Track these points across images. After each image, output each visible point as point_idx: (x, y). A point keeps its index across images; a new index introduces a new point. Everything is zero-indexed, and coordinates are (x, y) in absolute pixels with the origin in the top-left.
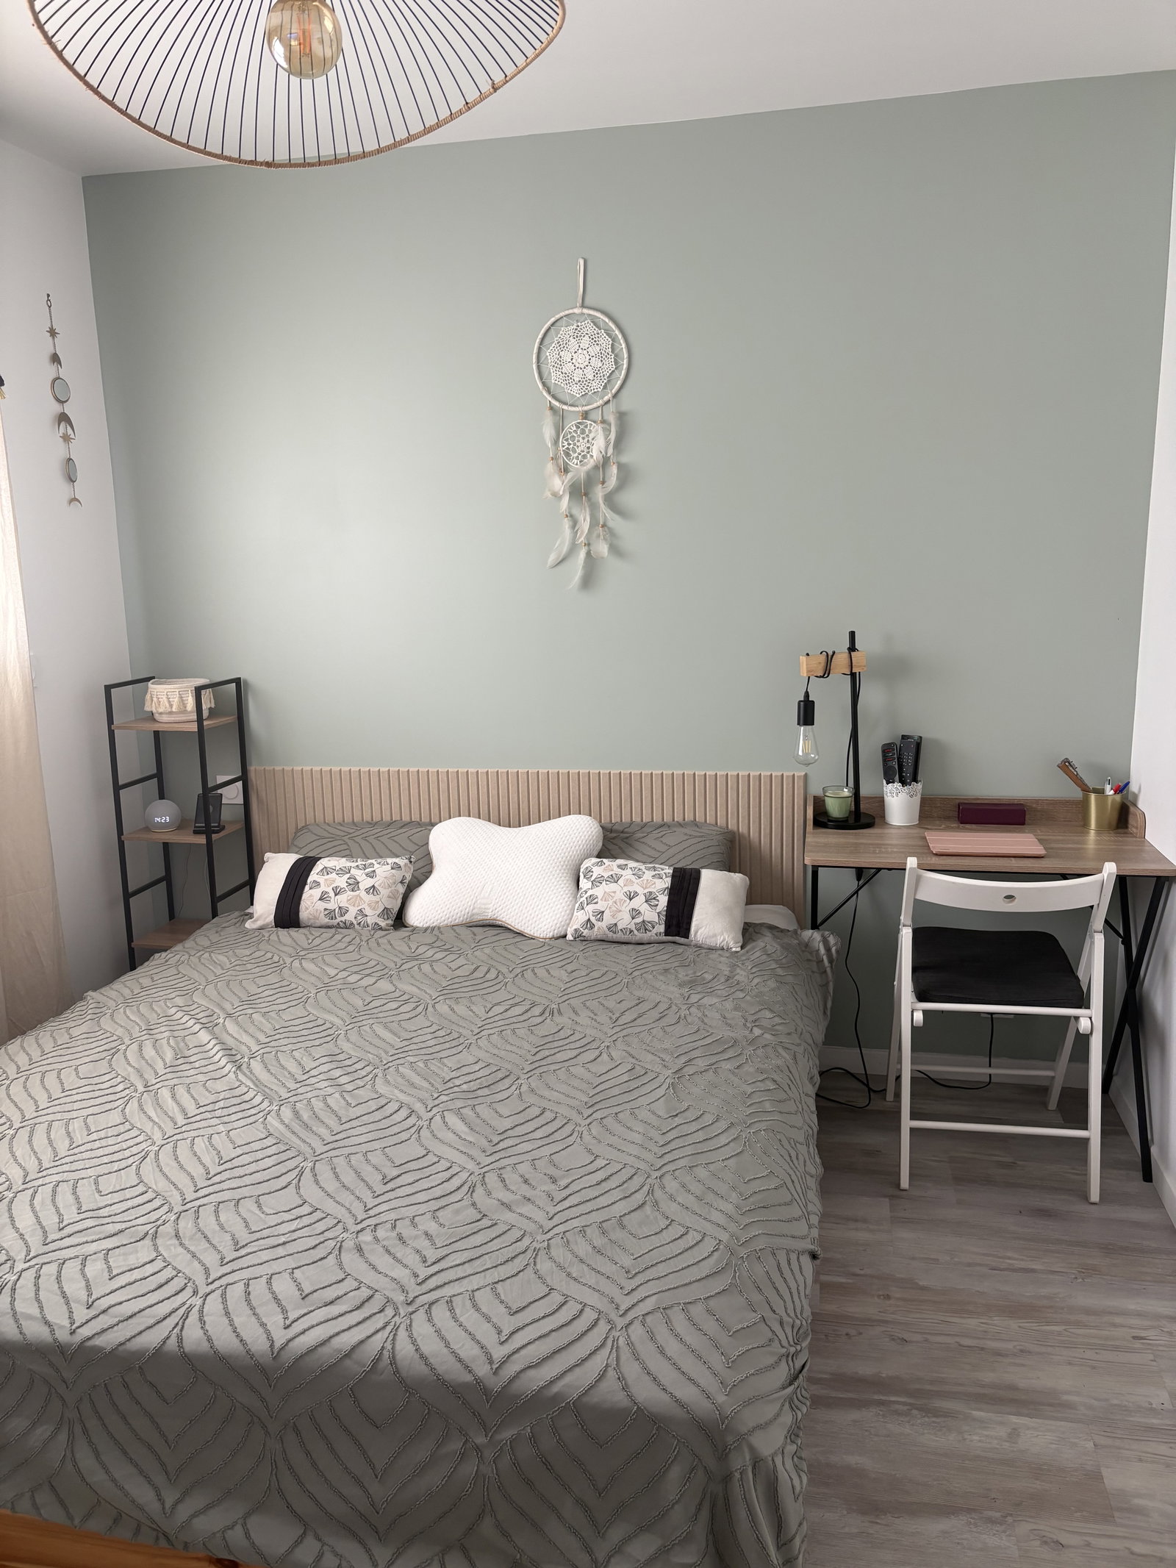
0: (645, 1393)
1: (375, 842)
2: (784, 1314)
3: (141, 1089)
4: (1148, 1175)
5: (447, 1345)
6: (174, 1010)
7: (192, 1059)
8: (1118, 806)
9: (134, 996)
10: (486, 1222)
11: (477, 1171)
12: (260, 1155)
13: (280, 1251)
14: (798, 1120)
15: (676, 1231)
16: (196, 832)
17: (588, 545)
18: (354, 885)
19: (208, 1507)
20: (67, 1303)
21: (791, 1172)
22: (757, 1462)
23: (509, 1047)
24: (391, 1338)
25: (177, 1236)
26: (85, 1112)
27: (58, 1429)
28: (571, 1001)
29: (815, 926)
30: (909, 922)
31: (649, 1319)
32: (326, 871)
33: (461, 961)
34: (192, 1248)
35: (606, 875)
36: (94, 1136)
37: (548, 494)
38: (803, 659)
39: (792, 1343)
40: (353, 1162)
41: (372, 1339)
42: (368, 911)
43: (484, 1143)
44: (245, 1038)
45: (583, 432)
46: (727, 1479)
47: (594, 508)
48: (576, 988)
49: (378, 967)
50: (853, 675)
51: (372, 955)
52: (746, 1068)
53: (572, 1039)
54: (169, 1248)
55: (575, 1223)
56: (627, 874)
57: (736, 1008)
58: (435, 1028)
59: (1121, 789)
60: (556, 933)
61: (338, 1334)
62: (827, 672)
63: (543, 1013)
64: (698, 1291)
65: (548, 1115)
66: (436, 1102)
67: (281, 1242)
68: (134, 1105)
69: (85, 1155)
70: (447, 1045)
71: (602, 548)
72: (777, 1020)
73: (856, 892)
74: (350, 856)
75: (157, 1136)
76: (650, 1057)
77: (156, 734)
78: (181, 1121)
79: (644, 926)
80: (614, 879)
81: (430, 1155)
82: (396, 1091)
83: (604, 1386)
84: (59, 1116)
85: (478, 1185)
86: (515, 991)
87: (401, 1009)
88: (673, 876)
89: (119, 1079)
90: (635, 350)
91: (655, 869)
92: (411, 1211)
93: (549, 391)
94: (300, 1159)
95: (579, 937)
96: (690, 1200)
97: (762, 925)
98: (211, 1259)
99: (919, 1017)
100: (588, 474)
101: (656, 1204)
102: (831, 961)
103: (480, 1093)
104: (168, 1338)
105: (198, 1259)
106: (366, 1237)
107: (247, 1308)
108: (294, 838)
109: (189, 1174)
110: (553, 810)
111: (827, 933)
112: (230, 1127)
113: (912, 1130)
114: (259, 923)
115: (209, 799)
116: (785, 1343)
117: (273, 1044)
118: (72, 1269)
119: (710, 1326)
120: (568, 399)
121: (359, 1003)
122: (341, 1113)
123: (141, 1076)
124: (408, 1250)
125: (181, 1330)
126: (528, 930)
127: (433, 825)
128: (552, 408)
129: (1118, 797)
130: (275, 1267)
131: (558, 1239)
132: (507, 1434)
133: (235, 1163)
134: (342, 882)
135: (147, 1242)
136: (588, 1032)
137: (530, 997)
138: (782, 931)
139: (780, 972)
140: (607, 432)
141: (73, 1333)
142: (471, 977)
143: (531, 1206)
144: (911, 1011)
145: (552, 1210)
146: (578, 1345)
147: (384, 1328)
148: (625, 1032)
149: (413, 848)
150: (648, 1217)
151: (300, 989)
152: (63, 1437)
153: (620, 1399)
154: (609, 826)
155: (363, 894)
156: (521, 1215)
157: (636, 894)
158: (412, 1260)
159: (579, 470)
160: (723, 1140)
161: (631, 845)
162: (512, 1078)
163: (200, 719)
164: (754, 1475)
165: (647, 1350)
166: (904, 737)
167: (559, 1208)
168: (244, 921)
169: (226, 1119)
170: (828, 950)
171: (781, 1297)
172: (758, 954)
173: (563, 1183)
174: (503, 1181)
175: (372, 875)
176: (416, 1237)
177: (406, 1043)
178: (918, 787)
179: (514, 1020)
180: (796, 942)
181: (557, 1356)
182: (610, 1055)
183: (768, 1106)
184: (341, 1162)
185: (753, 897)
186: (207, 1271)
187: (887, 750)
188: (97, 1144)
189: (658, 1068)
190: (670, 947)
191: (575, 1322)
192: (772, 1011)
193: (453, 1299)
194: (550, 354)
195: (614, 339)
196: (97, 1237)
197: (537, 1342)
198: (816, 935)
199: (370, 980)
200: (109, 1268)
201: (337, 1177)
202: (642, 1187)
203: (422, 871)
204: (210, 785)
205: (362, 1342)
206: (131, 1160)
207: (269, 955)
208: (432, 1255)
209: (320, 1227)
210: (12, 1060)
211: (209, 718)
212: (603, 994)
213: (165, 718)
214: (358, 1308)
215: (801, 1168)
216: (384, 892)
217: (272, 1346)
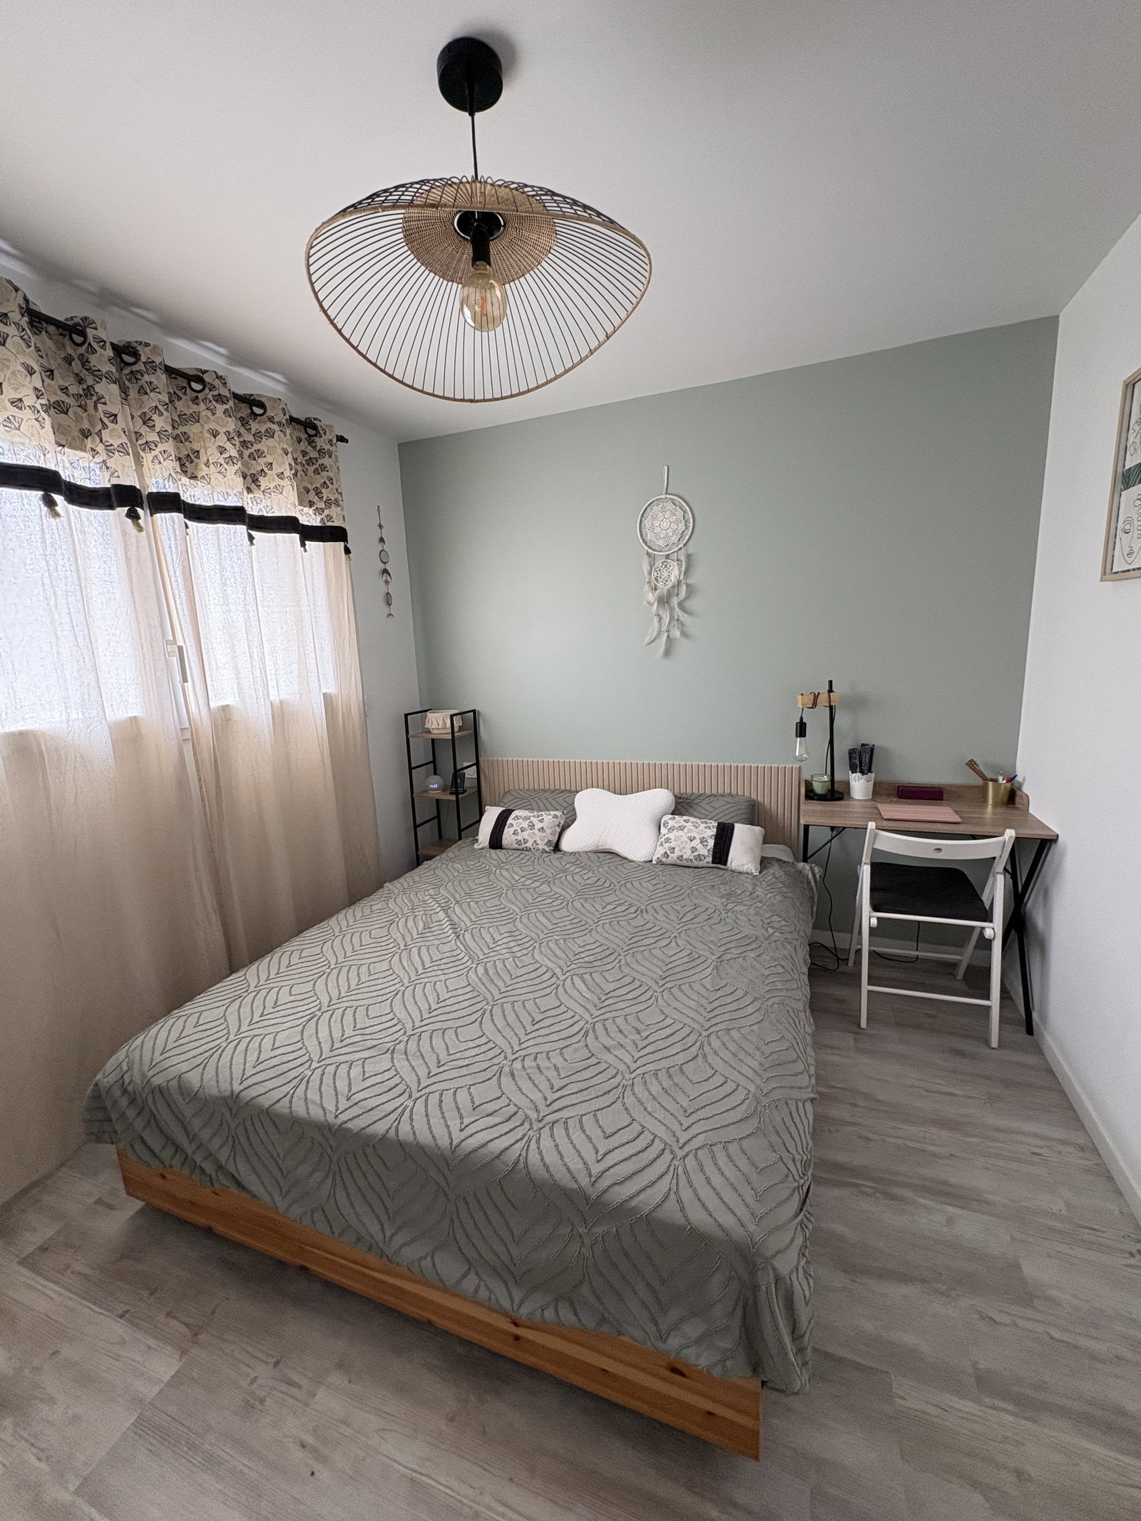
0: (697, 1216)
1: (545, 801)
2: (794, 1152)
3: (402, 948)
4: (1030, 1031)
5: (562, 1158)
6: (428, 897)
7: (433, 929)
8: (1008, 790)
9: (410, 887)
10: (593, 1060)
11: (591, 1021)
12: (461, 998)
13: (465, 1071)
14: (798, 995)
15: (718, 1080)
16: (451, 793)
17: (668, 631)
18: (532, 826)
19: (412, 1241)
20: (337, 1095)
21: (797, 1037)
22: (778, 1279)
23: (615, 934)
24: (526, 1148)
25: (406, 1053)
26: (369, 961)
27: (327, 1176)
28: (654, 904)
29: (805, 860)
30: (869, 862)
31: (700, 1152)
32: (517, 818)
33: (590, 874)
34: (413, 1063)
35: (677, 826)
36: (372, 978)
37: (645, 603)
38: (800, 697)
39: (801, 1175)
40: (516, 1007)
41: (513, 1147)
42: (539, 842)
43: (597, 1001)
44: (464, 918)
45: (666, 566)
46: (755, 1288)
47: (672, 609)
48: (657, 896)
49: (543, 876)
50: (831, 707)
51: (539, 868)
52: (764, 956)
53: (654, 929)
54: (400, 1062)
55: (650, 1067)
56: (689, 825)
57: (757, 914)
58: (572, 917)
59: (1011, 779)
60: (647, 859)
61: (492, 1140)
62: (814, 705)
63: (636, 911)
64: (733, 1133)
65: (637, 983)
66: (569, 969)
67: (465, 1064)
68: (396, 958)
69: (364, 990)
70: (578, 930)
71: (676, 633)
72: (783, 923)
73: (831, 841)
74: (531, 809)
75: (406, 981)
76: (702, 946)
77: (433, 740)
78: (420, 971)
79: (699, 857)
80: (681, 828)
81: (563, 1006)
82: (546, 959)
83: (666, 1205)
84: (355, 962)
85: (591, 1031)
86: (621, 896)
87: (554, 904)
88: (718, 828)
89: (392, 940)
90: (696, 518)
91: (706, 823)
92: (547, 1047)
93: (646, 544)
94: (485, 1003)
95: (660, 862)
96: (728, 1057)
97: (772, 858)
98: (422, 1072)
99: (874, 922)
100: (668, 590)
101: (705, 1056)
102: (816, 882)
103: (595, 963)
104: (390, 1128)
105: (415, 1071)
106: (517, 1065)
107: (439, 1112)
108: (503, 797)
109: (419, 1008)
110: (646, 785)
111: (813, 865)
112: (447, 977)
113: (869, 992)
114: (481, 846)
115: (458, 775)
116: (797, 1178)
117: (479, 922)
118: (343, 1070)
119: (742, 1162)
120: (658, 549)
121: (530, 899)
122: (513, 972)
123: (404, 939)
124: (543, 1078)
125: (398, 1124)
126: (630, 857)
127: (577, 792)
128: (648, 554)
129: (1009, 785)
130: (460, 1082)
131: (639, 1078)
132: (599, 1230)
133: (447, 1002)
134: (525, 824)
135: (388, 1055)
136: (665, 925)
137: (629, 899)
138: (785, 862)
139: (784, 890)
140: (680, 566)
141: (336, 1117)
142: (596, 885)
143: (623, 1050)
144: (869, 917)
145: (637, 1055)
146: (649, 1170)
147: (522, 1139)
148: (686, 928)
149: (566, 805)
150: (699, 1066)
151: (498, 887)
152: (329, 1182)
153: (678, 1218)
154: (679, 795)
155: (536, 831)
156: (616, 1056)
157: (695, 838)
158: (544, 1086)
159: (663, 588)
160: (750, 1009)
161: (691, 807)
162: (616, 954)
163: (453, 732)
164: (776, 1290)
165: (697, 1179)
166: (863, 745)
167: (641, 1053)
168: (473, 844)
169: (446, 971)
170: (814, 875)
171: (793, 1139)
172: (769, 878)
173: (645, 1034)
174: (606, 1029)
175: (541, 821)
176: (548, 1068)
177: (554, 926)
178: (872, 775)
179: (619, 915)
180: (793, 870)
181: (635, 1177)
182: (676, 943)
183: (779, 986)
184: (508, 1007)
185: (766, 840)
186: (419, 1080)
187: (852, 753)
188: (373, 983)
189: (707, 954)
190: (716, 871)
191: (649, 1149)
192: (780, 917)
193: (568, 1120)
194: (647, 523)
195: (685, 512)
196: (361, 1048)
197: (622, 1164)
198: (807, 866)
199: (537, 884)
200: (364, 1072)
201: (505, 1017)
202: (696, 1042)
203: (570, 819)
204: (458, 768)
205: (507, 1149)
206: (389, 996)
207: (484, 865)
208: (557, 1083)
209: (491, 1054)
210: (339, 924)
211: (459, 731)
212: (674, 900)
213: (435, 732)
214: (507, 1121)
215: (802, 1031)
216: (549, 831)
217: (451, 1144)
